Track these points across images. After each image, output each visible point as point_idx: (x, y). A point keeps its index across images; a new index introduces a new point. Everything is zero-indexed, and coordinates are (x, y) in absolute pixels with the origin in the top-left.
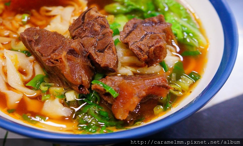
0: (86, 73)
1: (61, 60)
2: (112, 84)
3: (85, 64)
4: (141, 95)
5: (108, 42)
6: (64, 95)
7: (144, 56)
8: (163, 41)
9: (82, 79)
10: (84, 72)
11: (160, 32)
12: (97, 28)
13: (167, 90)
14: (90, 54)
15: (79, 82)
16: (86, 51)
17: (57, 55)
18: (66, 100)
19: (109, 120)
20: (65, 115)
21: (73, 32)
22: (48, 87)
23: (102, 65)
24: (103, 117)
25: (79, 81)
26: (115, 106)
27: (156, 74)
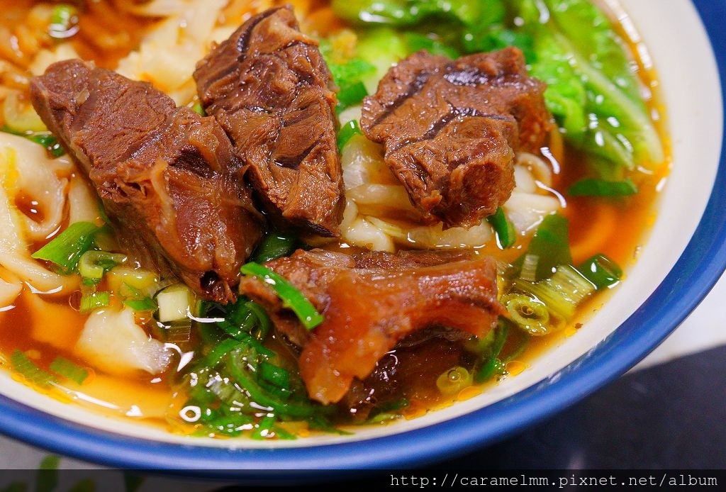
0: (232, 231)
1: (146, 185)
2: (309, 280)
3: (231, 201)
4: (396, 328)
5: (314, 135)
6: (154, 301)
7: (429, 191)
8: (501, 145)
9: (213, 252)
10: (226, 230)
11: (500, 112)
12: (286, 80)
13: (491, 317)
14: (252, 168)
15: (202, 263)
16: (240, 159)
17: (137, 168)
18: (156, 316)
19: (290, 398)
20: (148, 367)
21: (207, 85)
22: (105, 270)
23: (286, 213)
24: (270, 387)
25: (205, 260)
26: (308, 356)
27: (468, 253)
